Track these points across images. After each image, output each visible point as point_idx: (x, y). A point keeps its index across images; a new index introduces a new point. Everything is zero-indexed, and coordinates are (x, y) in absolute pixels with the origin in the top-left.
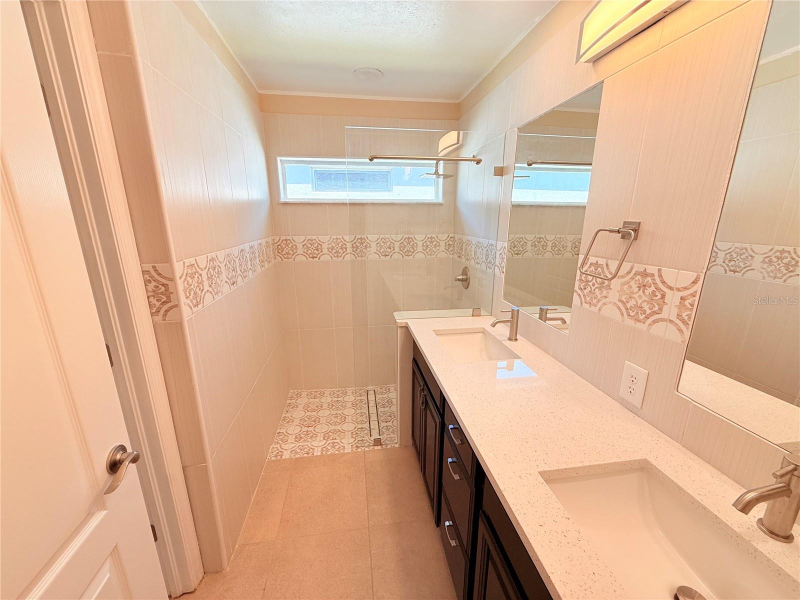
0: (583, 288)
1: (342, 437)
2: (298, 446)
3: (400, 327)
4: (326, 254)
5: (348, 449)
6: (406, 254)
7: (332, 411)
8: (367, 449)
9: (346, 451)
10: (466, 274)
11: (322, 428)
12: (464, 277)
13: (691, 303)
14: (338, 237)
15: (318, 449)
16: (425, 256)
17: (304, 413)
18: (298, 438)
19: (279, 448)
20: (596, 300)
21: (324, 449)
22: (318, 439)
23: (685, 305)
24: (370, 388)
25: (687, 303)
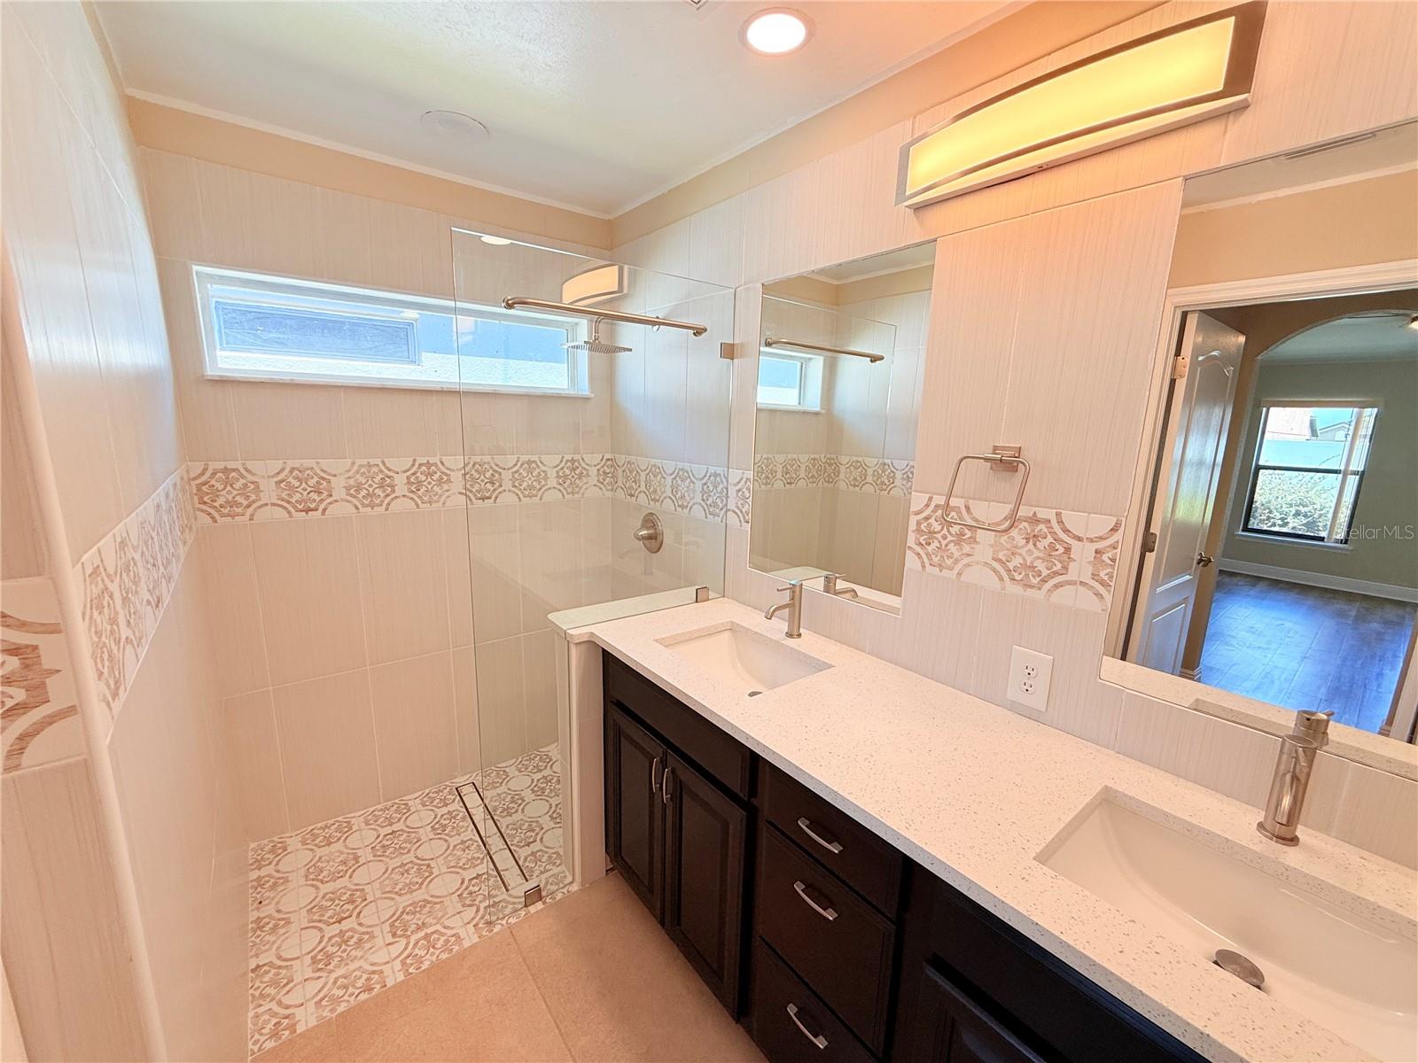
0: (924, 543)
1: (440, 914)
2: (331, 981)
3: (577, 644)
4: (342, 500)
5: (470, 938)
6: (526, 493)
7: (390, 862)
8: (512, 921)
9: (467, 944)
10: (654, 526)
11: (376, 914)
12: (651, 531)
13: (1111, 557)
14: (372, 462)
15: (392, 968)
16: (563, 495)
17: (313, 890)
18: (322, 961)
19: (276, 1008)
20: (951, 560)
21: (409, 961)
22: (379, 942)
23: (1104, 561)
24: (460, 781)
25: (1105, 557)
